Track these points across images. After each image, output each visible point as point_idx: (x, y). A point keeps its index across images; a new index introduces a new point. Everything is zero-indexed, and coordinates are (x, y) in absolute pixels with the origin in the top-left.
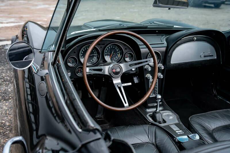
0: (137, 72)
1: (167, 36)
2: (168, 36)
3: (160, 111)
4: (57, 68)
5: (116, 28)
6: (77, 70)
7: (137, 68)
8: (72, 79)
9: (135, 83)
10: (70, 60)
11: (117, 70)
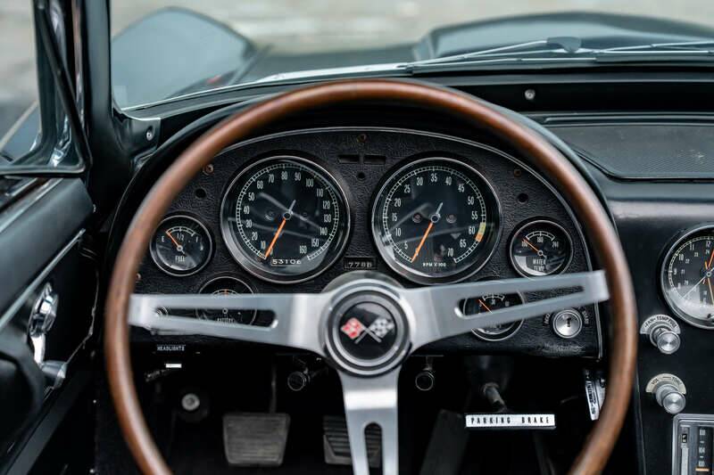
0: (591, 351)
9: (593, 416)
10: (174, 234)
11: (373, 328)
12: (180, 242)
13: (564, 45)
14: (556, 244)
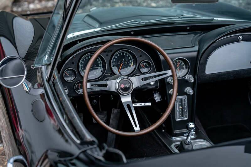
0: (157, 87)
1: (202, 34)
2: (204, 34)
3: (191, 139)
4: (53, 85)
5: (129, 26)
6: (76, 86)
7: (157, 80)
8: (70, 98)
9: (157, 101)
10: (67, 73)
11: (126, 85)
12: (68, 75)
13: (138, 21)
14: (148, 65)
